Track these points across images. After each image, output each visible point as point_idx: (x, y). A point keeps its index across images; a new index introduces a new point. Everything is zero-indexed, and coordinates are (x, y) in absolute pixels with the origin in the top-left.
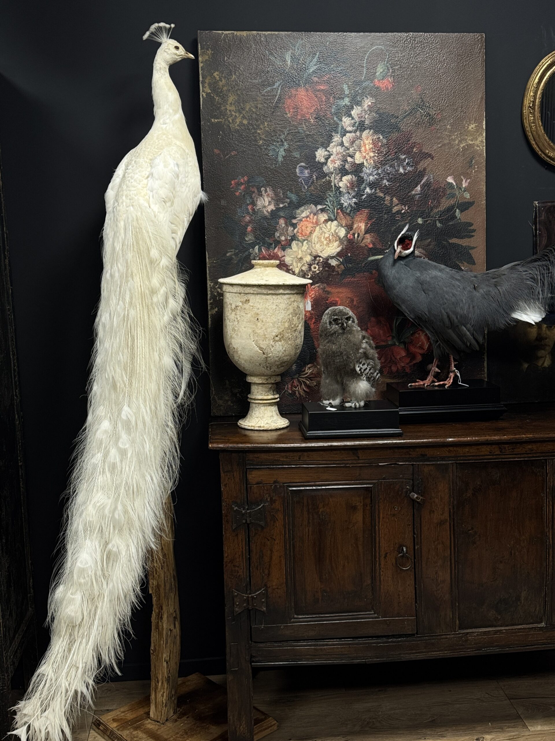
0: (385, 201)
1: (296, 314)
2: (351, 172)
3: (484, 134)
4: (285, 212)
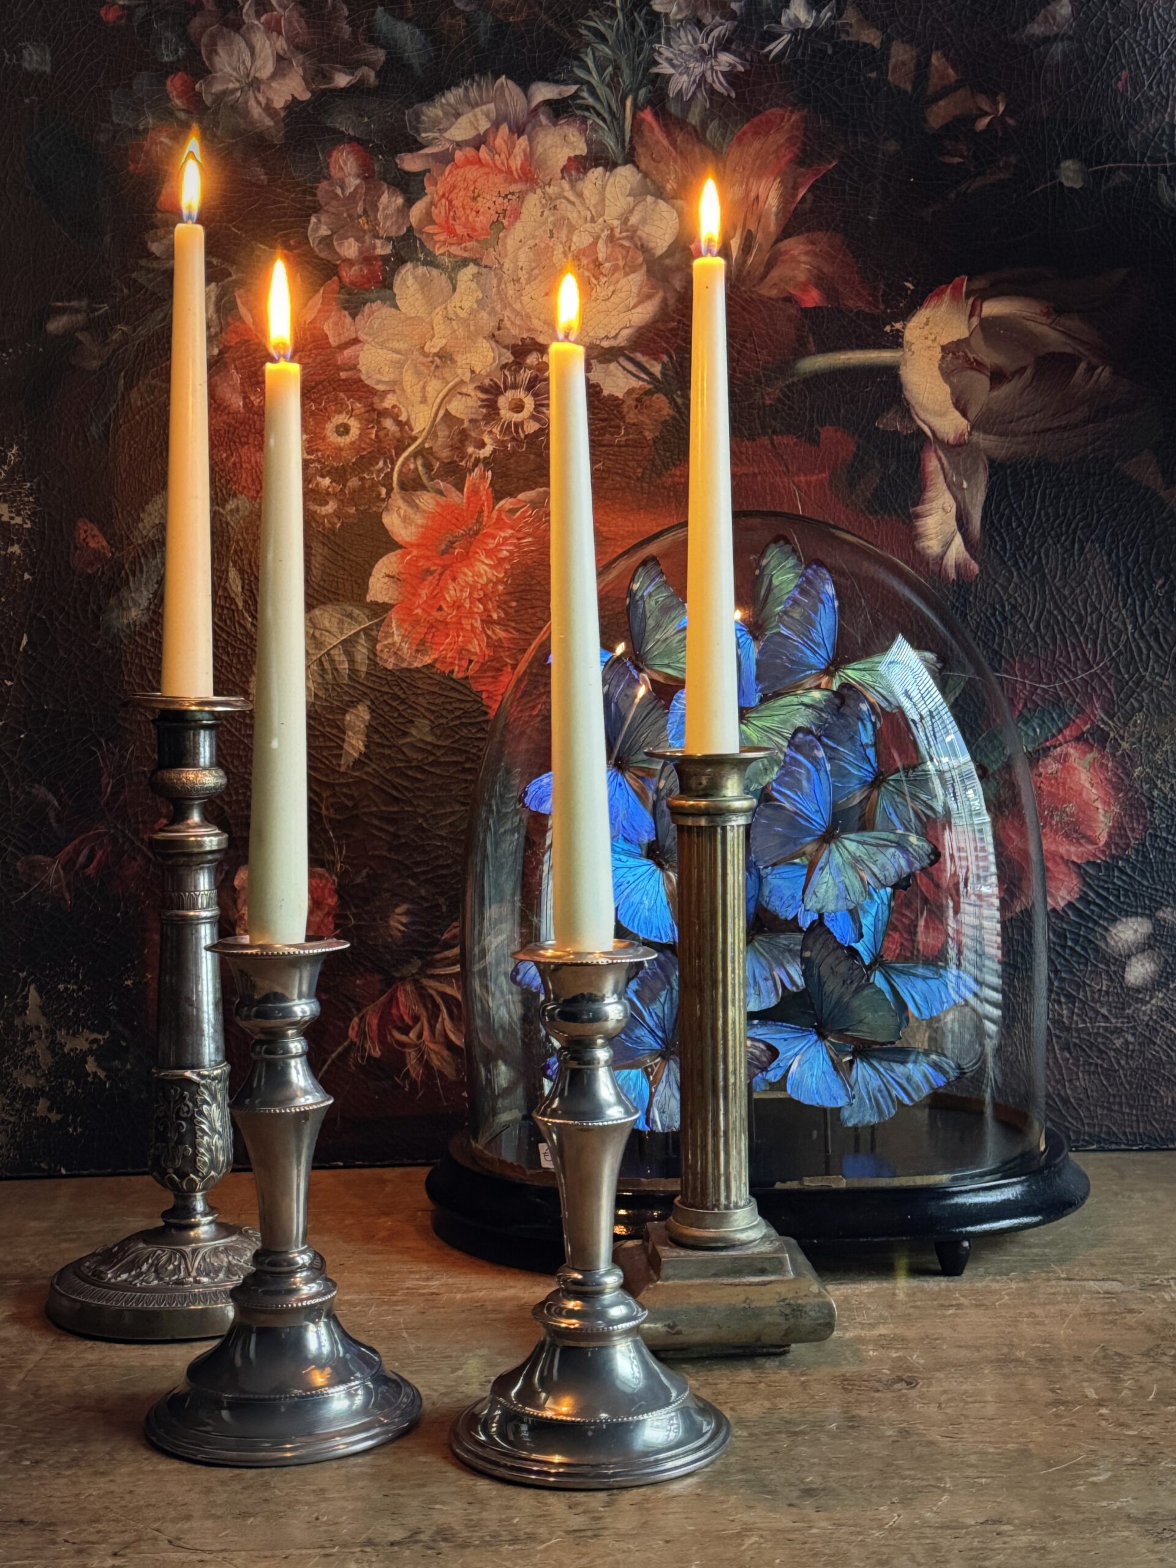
0: (885, 71)
4: (362, 116)
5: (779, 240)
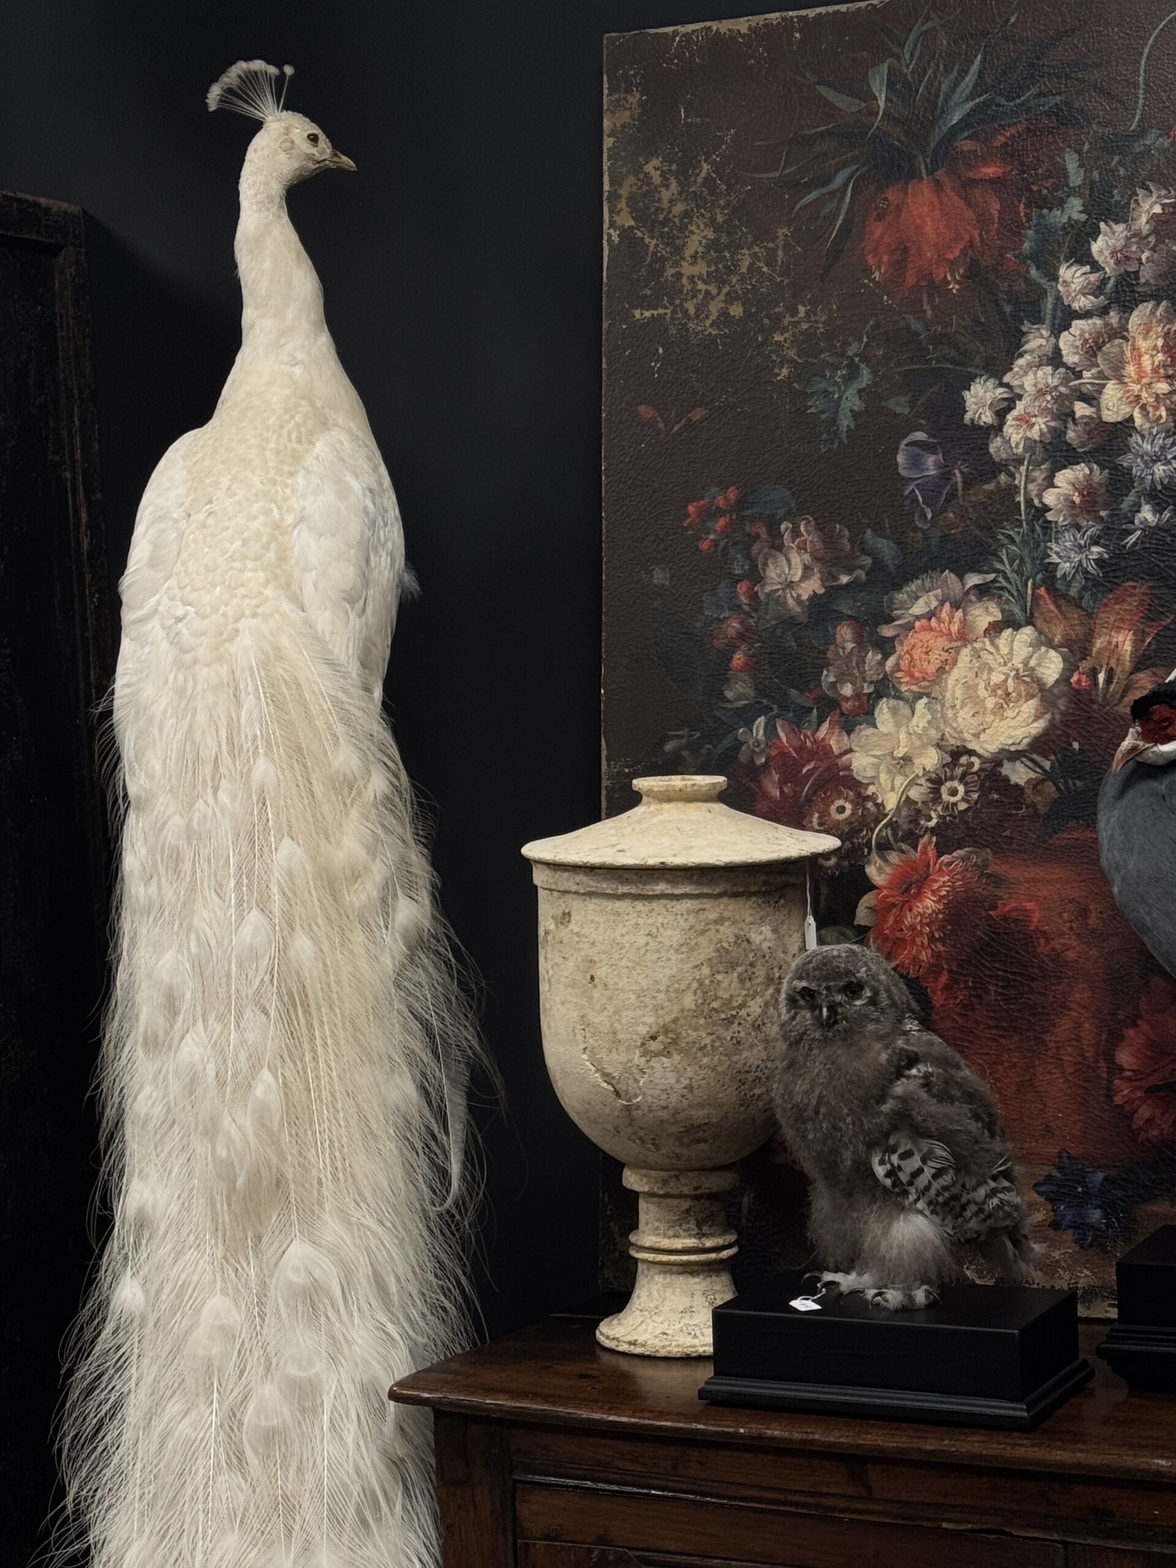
1: (733, 966)
2: (1085, 452)
4: (855, 601)
5: (1132, 673)
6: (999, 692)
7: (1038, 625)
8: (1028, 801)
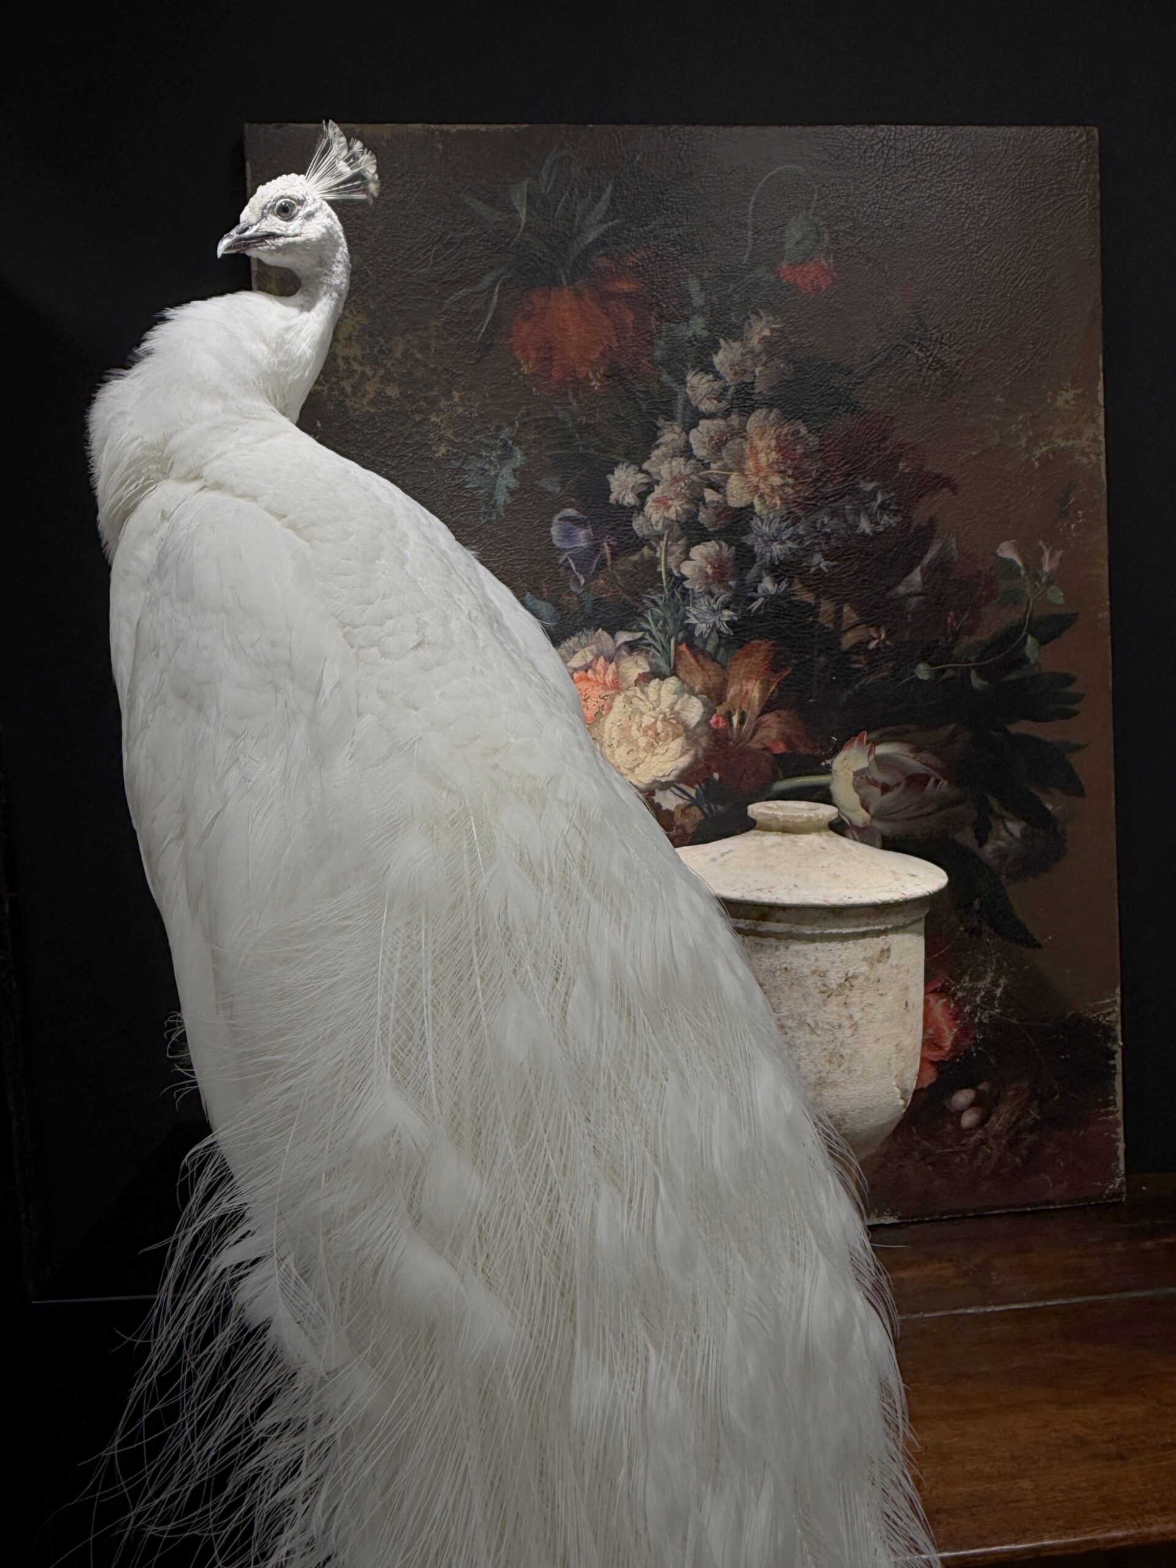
0: (817, 617)
2: (715, 532)
3: (1101, 420)
5: (760, 716)
6: (650, 733)
7: (681, 675)
8: (678, 823)
